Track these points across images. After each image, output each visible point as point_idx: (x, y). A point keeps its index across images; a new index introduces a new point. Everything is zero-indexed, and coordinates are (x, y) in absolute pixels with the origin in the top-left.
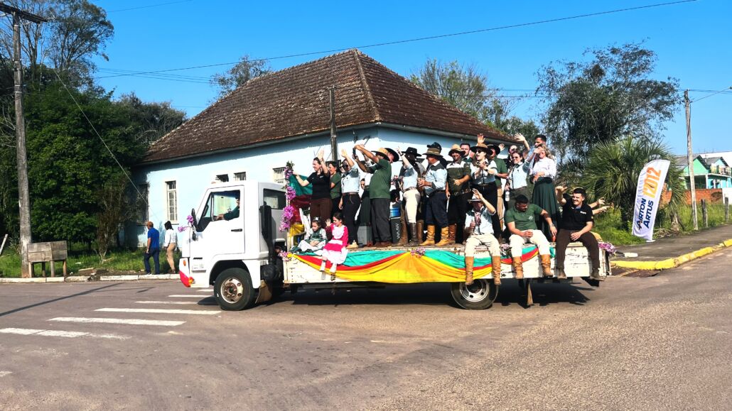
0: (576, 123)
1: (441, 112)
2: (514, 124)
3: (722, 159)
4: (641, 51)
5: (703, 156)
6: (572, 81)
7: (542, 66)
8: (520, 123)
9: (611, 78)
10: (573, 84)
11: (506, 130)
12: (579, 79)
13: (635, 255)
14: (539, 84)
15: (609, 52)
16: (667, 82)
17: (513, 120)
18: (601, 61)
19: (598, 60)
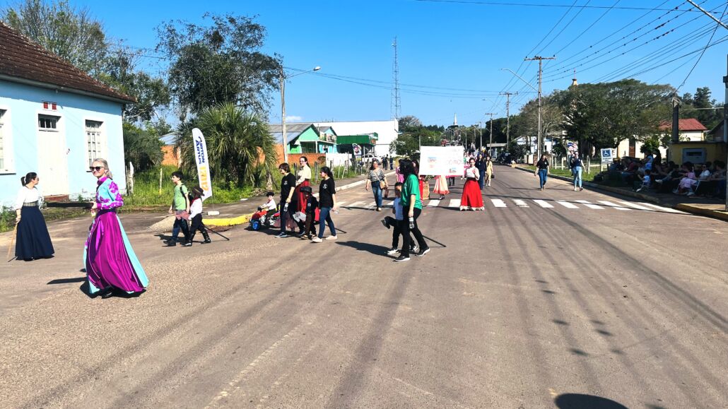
0: (197, 85)
1: (34, 58)
2: (141, 79)
3: (331, 128)
4: (253, 26)
5: (316, 125)
6: (192, 43)
7: (163, 23)
8: (147, 79)
9: (229, 46)
10: (192, 47)
11: (132, 84)
12: (198, 42)
13: (217, 213)
14: (159, 41)
15: (227, 20)
16: (273, 57)
17: (141, 76)
18: (220, 28)
19: (217, 26)
